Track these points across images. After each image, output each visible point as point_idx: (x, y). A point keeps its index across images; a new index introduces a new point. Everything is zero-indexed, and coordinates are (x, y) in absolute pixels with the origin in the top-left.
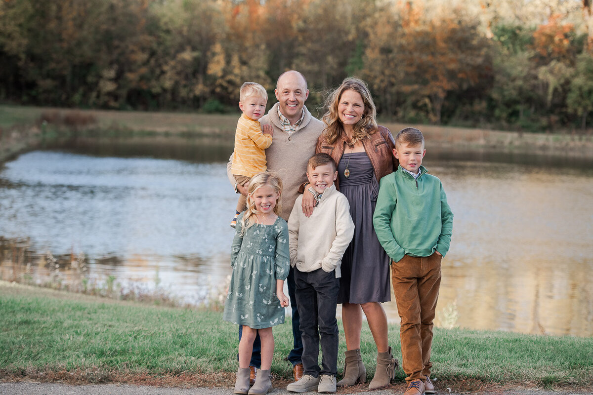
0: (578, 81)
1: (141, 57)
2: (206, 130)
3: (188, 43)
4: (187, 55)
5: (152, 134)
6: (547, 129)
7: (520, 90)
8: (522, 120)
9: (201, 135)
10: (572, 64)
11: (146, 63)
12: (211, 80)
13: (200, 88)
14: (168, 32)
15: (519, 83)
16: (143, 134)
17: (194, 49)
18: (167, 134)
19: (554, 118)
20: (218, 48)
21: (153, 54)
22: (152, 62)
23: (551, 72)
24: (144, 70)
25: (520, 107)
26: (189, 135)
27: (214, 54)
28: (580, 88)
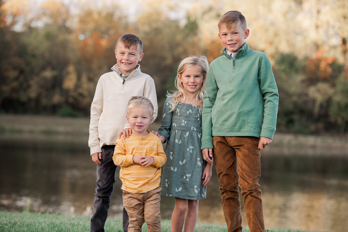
0: (338, 98)
1: (13, 74)
2: (61, 129)
3: (48, 64)
4: (48, 74)
5: (20, 131)
6: (316, 133)
7: (296, 104)
8: (297, 126)
9: (57, 133)
10: (333, 85)
11: (16, 79)
12: (65, 93)
13: (57, 98)
14: (34, 56)
15: (295, 98)
16: (13, 131)
17: (53, 69)
18: (31, 132)
19: (320, 125)
20: (71, 69)
21: (22, 72)
22: (22, 79)
23: (319, 91)
24: (15, 84)
25: (295, 117)
26: (48, 133)
27: (68, 73)
28: (339, 104)
